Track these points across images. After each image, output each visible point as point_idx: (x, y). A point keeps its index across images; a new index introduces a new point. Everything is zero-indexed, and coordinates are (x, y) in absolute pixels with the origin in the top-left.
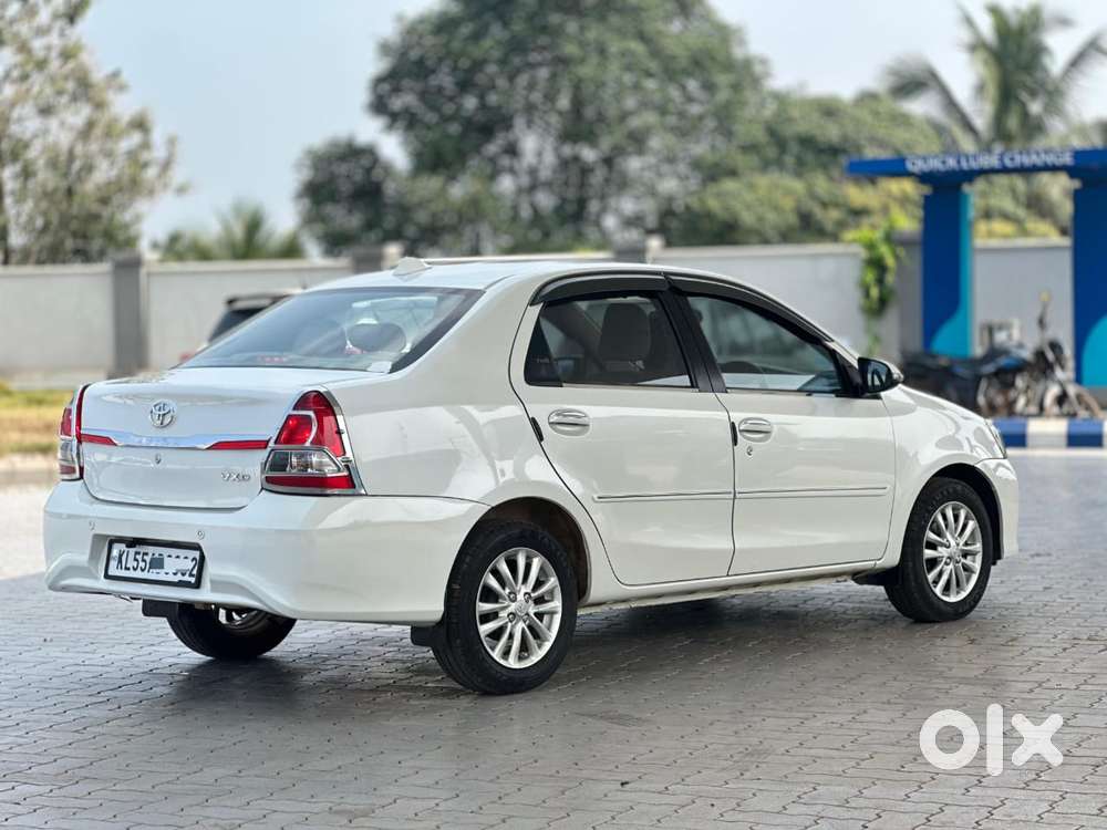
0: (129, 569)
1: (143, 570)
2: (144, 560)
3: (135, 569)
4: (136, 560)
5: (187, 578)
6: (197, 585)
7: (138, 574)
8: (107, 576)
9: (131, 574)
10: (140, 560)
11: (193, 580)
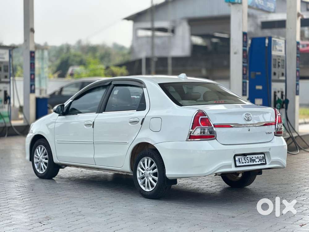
0: (243, 163)
1: (248, 162)
2: (247, 160)
3: (246, 163)
4: (245, 160)
5: (262, 162)
6: (266, 164)
7: (247, 164)
8: (236, 166)
9: (244, 164)
10: (246, 160)
11: (264, 162)
